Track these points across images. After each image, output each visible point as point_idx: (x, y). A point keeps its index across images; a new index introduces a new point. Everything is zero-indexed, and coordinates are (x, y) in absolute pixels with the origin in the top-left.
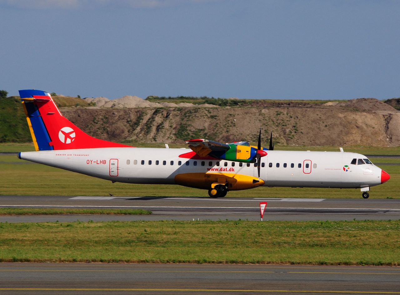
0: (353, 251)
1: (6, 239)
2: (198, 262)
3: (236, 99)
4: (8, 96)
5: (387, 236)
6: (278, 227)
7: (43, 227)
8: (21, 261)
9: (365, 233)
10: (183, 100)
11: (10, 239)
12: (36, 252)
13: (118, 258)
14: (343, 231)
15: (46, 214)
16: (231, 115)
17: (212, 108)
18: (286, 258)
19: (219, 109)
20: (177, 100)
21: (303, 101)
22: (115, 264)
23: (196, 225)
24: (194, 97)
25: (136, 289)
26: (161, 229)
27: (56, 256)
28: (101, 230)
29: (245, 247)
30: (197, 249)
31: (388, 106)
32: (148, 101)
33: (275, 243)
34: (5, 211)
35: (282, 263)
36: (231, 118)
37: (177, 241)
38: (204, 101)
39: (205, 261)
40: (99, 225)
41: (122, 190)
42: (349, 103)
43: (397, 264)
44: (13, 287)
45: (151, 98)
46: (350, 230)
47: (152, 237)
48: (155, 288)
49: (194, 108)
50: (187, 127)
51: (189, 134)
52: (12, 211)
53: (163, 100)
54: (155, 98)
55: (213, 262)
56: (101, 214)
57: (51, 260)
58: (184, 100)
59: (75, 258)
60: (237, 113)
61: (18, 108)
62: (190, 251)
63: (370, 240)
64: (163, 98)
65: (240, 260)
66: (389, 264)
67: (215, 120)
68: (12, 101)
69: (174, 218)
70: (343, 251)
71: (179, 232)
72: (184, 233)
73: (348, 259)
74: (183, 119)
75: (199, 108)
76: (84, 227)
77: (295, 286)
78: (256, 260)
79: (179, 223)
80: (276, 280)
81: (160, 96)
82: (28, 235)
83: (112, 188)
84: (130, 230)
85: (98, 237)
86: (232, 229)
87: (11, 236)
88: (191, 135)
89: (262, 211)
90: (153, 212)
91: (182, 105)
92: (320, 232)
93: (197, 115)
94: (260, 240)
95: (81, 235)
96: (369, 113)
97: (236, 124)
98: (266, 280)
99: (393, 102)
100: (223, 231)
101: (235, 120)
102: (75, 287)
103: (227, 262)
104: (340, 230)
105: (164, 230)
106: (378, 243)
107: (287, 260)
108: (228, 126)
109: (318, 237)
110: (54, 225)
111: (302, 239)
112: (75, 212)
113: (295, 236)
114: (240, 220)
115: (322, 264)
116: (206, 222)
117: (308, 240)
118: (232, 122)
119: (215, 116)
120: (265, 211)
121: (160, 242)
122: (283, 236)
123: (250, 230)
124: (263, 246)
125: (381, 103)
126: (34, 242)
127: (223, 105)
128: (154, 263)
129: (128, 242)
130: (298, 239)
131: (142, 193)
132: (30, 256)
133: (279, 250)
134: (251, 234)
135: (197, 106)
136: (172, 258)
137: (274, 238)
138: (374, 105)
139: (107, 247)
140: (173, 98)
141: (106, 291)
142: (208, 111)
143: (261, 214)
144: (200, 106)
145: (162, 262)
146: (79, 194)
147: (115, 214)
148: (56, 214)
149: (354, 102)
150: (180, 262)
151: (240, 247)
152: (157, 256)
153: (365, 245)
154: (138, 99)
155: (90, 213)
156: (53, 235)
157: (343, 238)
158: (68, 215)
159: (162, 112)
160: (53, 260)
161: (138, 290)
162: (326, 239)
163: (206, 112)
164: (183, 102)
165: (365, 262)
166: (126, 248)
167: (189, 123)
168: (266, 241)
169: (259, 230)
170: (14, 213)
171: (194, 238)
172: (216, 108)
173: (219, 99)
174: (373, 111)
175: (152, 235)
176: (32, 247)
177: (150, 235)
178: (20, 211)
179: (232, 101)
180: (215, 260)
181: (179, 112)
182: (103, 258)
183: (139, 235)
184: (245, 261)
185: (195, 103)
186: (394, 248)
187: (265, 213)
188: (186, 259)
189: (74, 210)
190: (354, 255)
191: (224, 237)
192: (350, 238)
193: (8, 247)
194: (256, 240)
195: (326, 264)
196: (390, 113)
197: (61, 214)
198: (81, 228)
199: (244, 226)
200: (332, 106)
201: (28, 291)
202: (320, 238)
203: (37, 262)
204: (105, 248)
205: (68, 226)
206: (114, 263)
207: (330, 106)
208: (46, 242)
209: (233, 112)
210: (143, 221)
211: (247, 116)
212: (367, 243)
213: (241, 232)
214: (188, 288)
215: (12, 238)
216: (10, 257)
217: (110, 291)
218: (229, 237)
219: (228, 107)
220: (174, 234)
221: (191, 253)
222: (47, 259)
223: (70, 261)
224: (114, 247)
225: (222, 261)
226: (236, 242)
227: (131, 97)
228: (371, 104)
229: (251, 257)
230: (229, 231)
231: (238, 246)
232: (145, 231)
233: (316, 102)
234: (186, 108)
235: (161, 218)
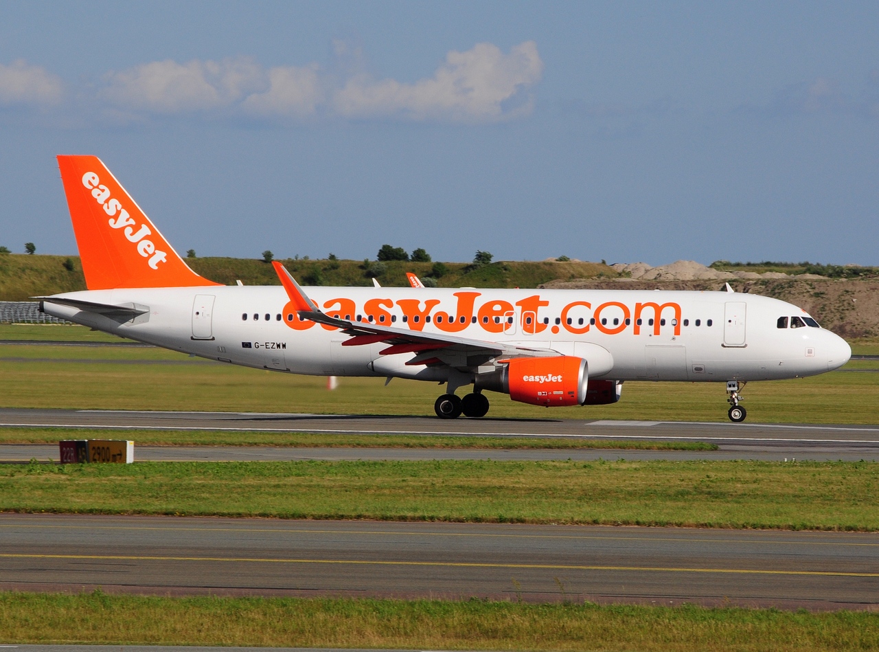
1: (489, 487)
2: (793, 528)
3: (856, 267)
4: (493, 261)
7: (547, 468)
8: (512, 521)
10: (769, 268)
11: (495, 487)
12: (535, 507)
13: (663, 518)
15: (550, 447)
16: (847, 292)
19: (829, 283)
20: (760, 268)
22: (659, 529)
23: (791, 469)
24: (789, 262)
25: (693, 570)
26: (734, 473)
27: (566, 515)
28: (638, 475)
29: (870, 505)
30: (792, 508)
32: (714, 270)
34: (487, 443)
36: (848, 297)
37: (759, 493)
38: (805, 268)
39: (805, 527)
40: (634, 466)
41: (671, 412)
44: (499, 563)
45: (719, 264)
47: (718, 486)
48: (723, 568)
49: (788, 281)
52: (497, 442)
53: (737, 268)
54: (725, 265)
55: (818, 528)
56: (637, 448)
57: (557, 521)
58: (773, 268)
59: (595, 518)
60: (858, 289)
61: (509, 280)
62: (781, 510)
64: (738, 265)
67: (822, 300)
68: (499, 268)
69: (755, 457)
71: (762, 480)
72: (771, 481)
75: (796, 281)
76: (610, 469)
79: (762, 465)
81: (733, 262)
82: (522, 480)
83: (654, 408)
84: (684, 475)
85: (632, 484)
86: (849, 476)
87: (495, 482)
90: (719, 446)
91: (768, 275)
95: (606, 482)
97: (856, 307)
101: (854, 300)
102: (596, 565)
103: (840, 529)
105: (739, 475)
108: (843, 310)
110: (562, 464)
112: (596, 445)
114: (862, 461)
116: (806, 464)
118: (849, 304)
119: (822, 294)
121: (731, 495)
126: (531, 491)
127: (835, 277)
128: (721, 528)
129: (681, 494)
131: (702, 415)
132: (526, 513)
136: (752, 521)
139: (647, 502)
140: (754, 265)
141: (645, 572)
142: (811, 285)
145: (736, 527)
146: (603, 416)
147: (659, 449)
148: (566, 447)
150: (763, 527)
151: (863, 504)
152: (727, 517)
154: (698, 266)
155: (620, 447)
156: (562, 481)
158: (584, 449)
159: (736, 286)
160: (561, 520)
161: (696, 570)
163: (808, 287)
164: (771, 271)
166: (679, 503)
170: (500, 445)
171: (786, 489)
172: (825, 281)
173: (829, 266)
175: (718, 484)
176: (528, 500)
177: (715, 482)
178: (510, 443)
179: (850, 270)
180: (821, 526)
181: (764, 287)
182: (640, 520)
183: (699, 482)
184: (869, 527)
185: (789, 273)
188: (773, 523)
189: (594, 442)
191: (836, 488)
193: (491, 499)
197: (573, 447)
198: (606, 470)
199: (868, 471)
201: (523, 568)
203: (537, 523)
204: (643, 502)
205: (585, 467)
206: (657, 527)
208: (550, 492)
209: (851, 287)
210: (705, 461)
211: (874, 293)
213: (863, 481)
214: (776, 570)
215: (497, 485)
216: (494, 514)
217: (651, 571)
218: (843, 488)
219: (844, 280)
220: (754, 482)
221: (782, 513)
222: (551, 518)
223: (588, 523)
224: (658, 502)
225: (833, 526)
226: (856, 496)
227: (687, 262)
230: (844, 478)
231: (859, 503)
232: (708, 477)
234: (775, 281)
235: (733, 456)
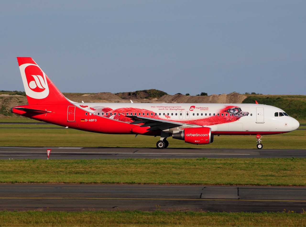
0: (98, 176)
5: (117, 168)
6: (57, 163)
9: (105, 166)
14: (93, 165)
17: (20, 97)
18: (61, 180)
21: (71, 93)
31: (117, 97)
33: (55, 172)
35: (59, 182)
42: (96, 95)
43: (122, 183)
46: (97, 165)
50: (6, 107)
51: (7, 111)
63: (108, 170)
65: (36, 181)
66: (118, 183)
70: (93, 176)
73: (95, 180)
74: (3, 103)
77: (67, 195)
78: (45, 181)
80: (56, 192)
88: (8, 112)
89: (48, 154)
92: (81, 165)
93: (12, 100)
94: (47, 170)
96: (107, 100)
98: (50, 192)
99: (120, 95)
100: (26, 165)
104: (92, 164)
106: (112, 171)
107: (62, 181)
109: (79, 168)
111: (70, 169)
113: (66, 168)
115: (81, 183)
117: (73, 170)
120: (50, 154)
122: (60, 168)
123: (41, 164)
124: (49, 173)
125: (113, 95)
130: (69, 169)
133: (58, 175)
134: (42, 167)
135: (11, 96)
137: (55, 169)
138: (110, 96)
143: (47, 156)
144: (13, 96)
149: (99, 94)
153: (104, 172)
157: (93, 169)
162: (83, 169)
165: (105, 182)
167: (7, 105)
168: (50, 171)
169: (47, 165)
174: (109, 99)
186: (121, 174)
187: (50, 155)
190: (99, 179)
192: (97, 169)
194: (45, 170)
195: (83, 183)
196: (118, 100)
200: (87, 96)
202: (81, 169)
207: (85, 96)
212: (106, 172)
228: (108, 96)
229: (42, 179)
233: (78, 94)
